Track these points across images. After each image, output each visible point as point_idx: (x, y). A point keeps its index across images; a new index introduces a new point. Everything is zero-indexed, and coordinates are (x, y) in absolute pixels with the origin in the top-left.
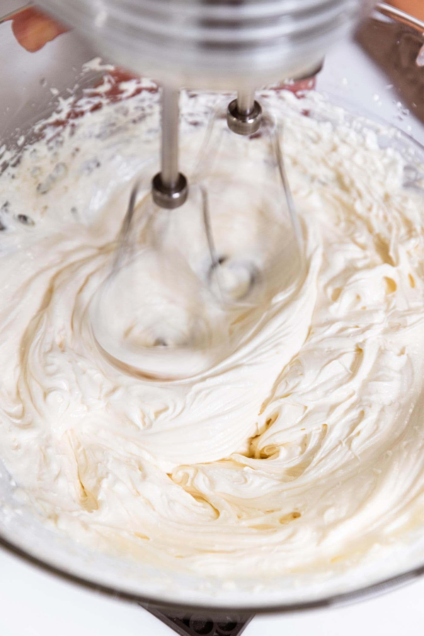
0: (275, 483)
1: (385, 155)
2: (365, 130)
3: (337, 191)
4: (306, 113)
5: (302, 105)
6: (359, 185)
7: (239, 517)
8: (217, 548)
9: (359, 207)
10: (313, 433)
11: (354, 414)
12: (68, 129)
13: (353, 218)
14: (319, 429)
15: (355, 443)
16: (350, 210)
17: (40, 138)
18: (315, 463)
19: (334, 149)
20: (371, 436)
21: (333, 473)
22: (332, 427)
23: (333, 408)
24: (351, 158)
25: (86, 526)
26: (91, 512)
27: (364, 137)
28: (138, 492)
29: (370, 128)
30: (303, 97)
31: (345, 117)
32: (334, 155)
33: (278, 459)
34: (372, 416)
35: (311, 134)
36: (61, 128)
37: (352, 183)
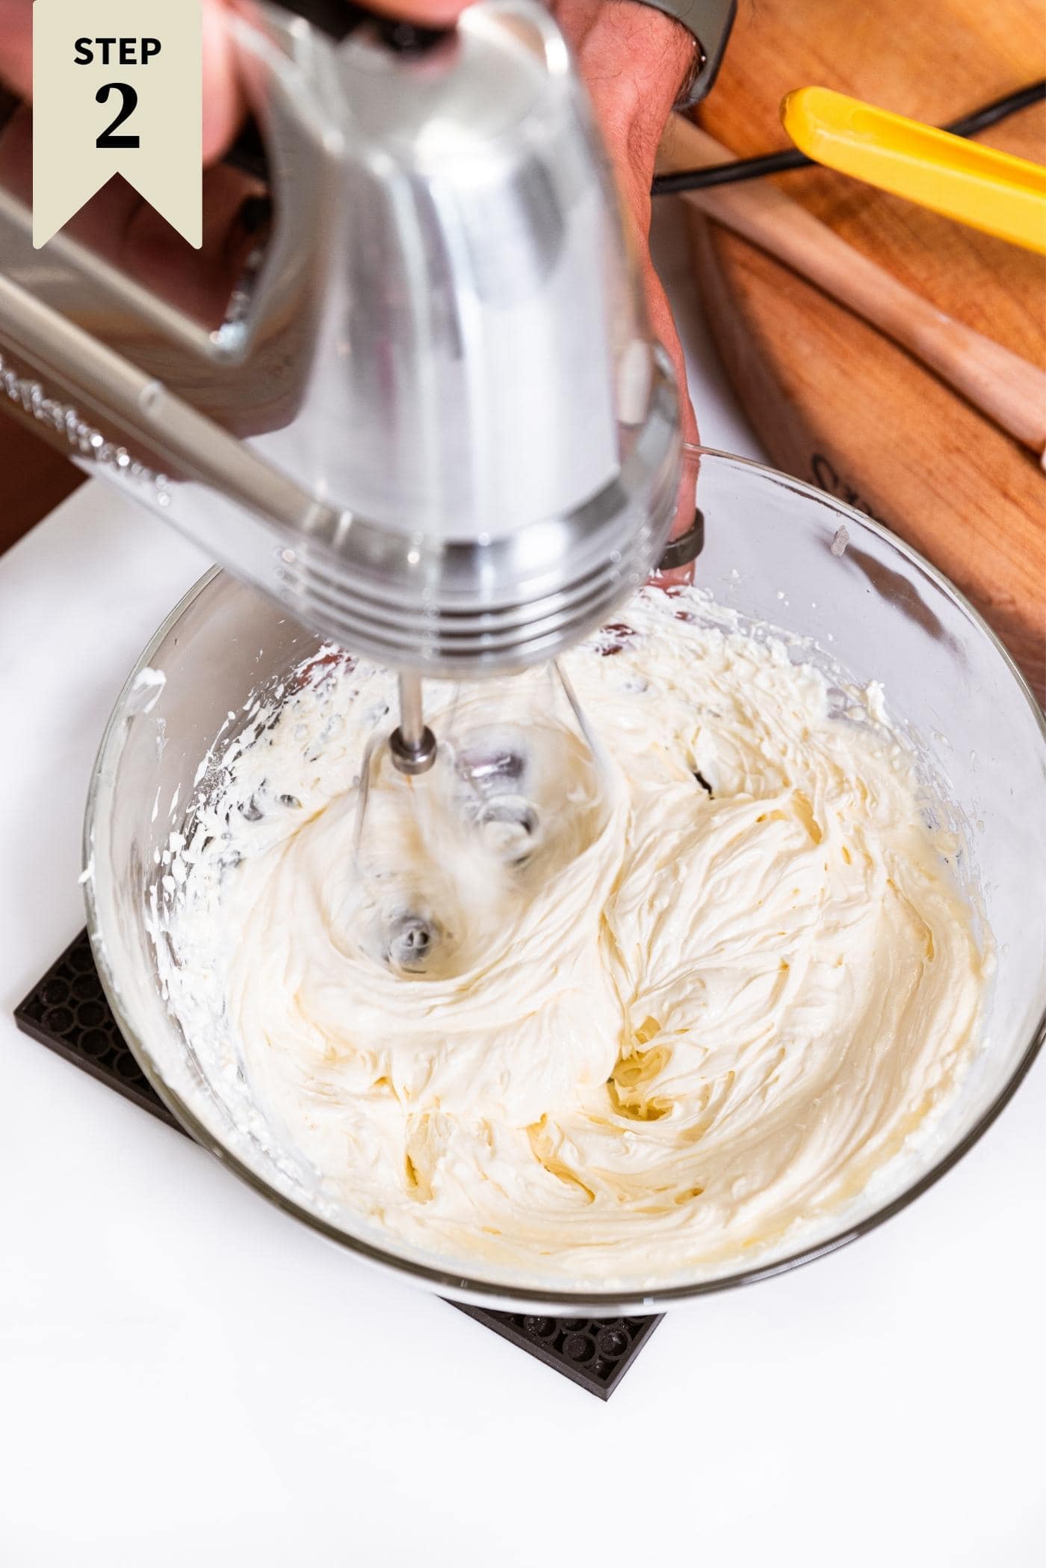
0: (667, 1151)
1: (800, 675)
2: (769, 639)
3: (736, 726)
4: (683, 616)
5: (676, 605)
6: (766, 718)
7: (621, 1200)
8: (593, 1240)
9: (768, 750)
10: (717, 1082)
11: (772, 1053)
12: (343, 665)
13: (761, 765)
14: (725, 1076)
15: (772, 1091)
16: (755, 752)
17: (305, 684)
18: (719, 1122)
19: (728, 667)
20: (794, 1081)
21: (743, 1133)
22: (741, 1073)
23: (743, 1048)
24: (751, 680)
25: (420, 1222)
26: (424, 1203)
27: (769, 649)
28: (485, 1175)
29: (773, 635)
30: (677, 594)
31: (740, 621)
32: (727, 675)
33: (669, 1119)
34: (795, 1054)
35: (693, 646)
36: (333, 665)
37: (756, 714)
